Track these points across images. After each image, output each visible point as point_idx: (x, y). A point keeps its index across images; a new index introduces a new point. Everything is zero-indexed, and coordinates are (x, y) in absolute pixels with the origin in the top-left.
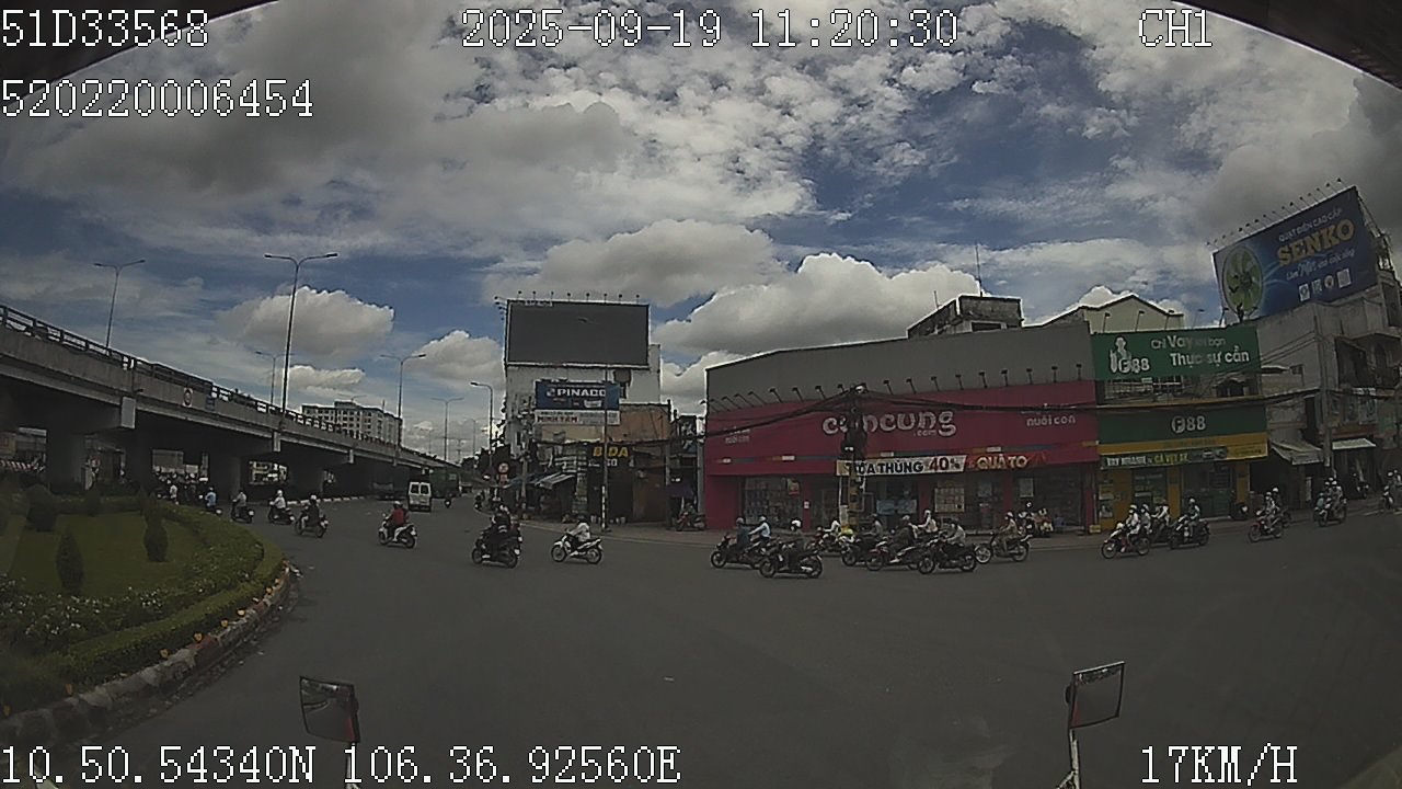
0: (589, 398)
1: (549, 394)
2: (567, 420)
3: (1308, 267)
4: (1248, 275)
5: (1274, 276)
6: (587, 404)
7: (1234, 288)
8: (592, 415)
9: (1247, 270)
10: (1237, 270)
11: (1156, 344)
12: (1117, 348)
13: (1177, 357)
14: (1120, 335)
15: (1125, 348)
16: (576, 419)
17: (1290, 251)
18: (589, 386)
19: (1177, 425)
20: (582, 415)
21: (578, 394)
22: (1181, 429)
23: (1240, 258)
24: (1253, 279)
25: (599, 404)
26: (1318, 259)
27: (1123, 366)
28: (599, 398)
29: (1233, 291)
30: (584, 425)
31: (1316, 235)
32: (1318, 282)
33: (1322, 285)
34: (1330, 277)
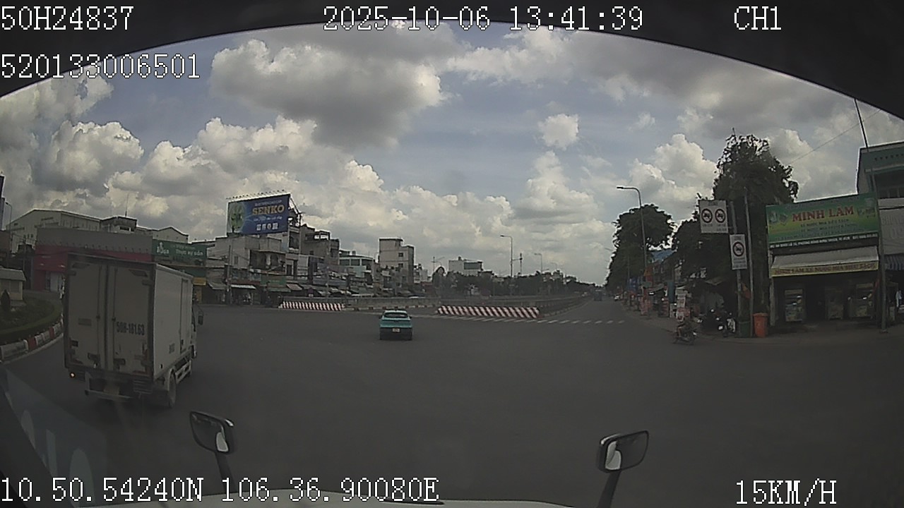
3: (263, 219)
4: (240, 215)
5: (250, 218)
9: (240, 212)
10: (236, 211)
13: (178, 251)
14: (161, 241)
17: (258, 211)
23: (238, 207)
24: (241, 217)
26: (267, 217)
29: (232, 219)
31: (269, 207)
32: (265, 225)
33: (266, 226)
34: (269, 224)
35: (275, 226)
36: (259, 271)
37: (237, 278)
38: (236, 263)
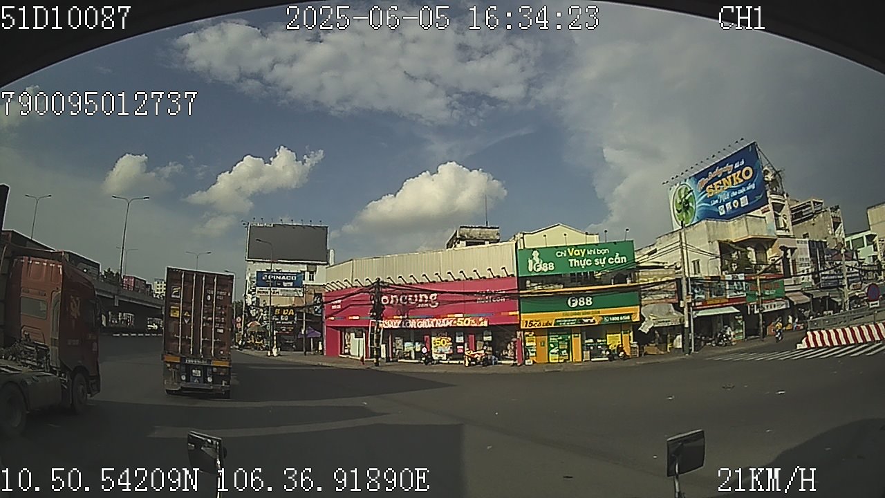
0: (286, 281)
1: (264, 278)
2: (274, 293)
4: (687, 202)
5: (703, 201)
6: (285, 284)
7: (679, 209)
8: (287, 291)
9: (687, 197)
10: (681, 199)
11: (559, 254)
12: (533, 257)
13: (573, 262)
14: (534, 249)
15: (539, 257)
16: (278, 293)
17: (714, 189)
18: (286, 274)
19: (572, 303)
20: (281, 290)
21: (280, 278)
22: (574, 305)
23: (683, 191)
24: (691, 204)
25: (291, 284)
27: (537, 268)
28: (291, 281)
29: (679, 212)
30: (283, 296)
32: (729, 203)
33: (732, 205)
34: (735, 201)
35: (744, 201)
36: (741, 277)
37: (703, 297)
38: (697, 270)
